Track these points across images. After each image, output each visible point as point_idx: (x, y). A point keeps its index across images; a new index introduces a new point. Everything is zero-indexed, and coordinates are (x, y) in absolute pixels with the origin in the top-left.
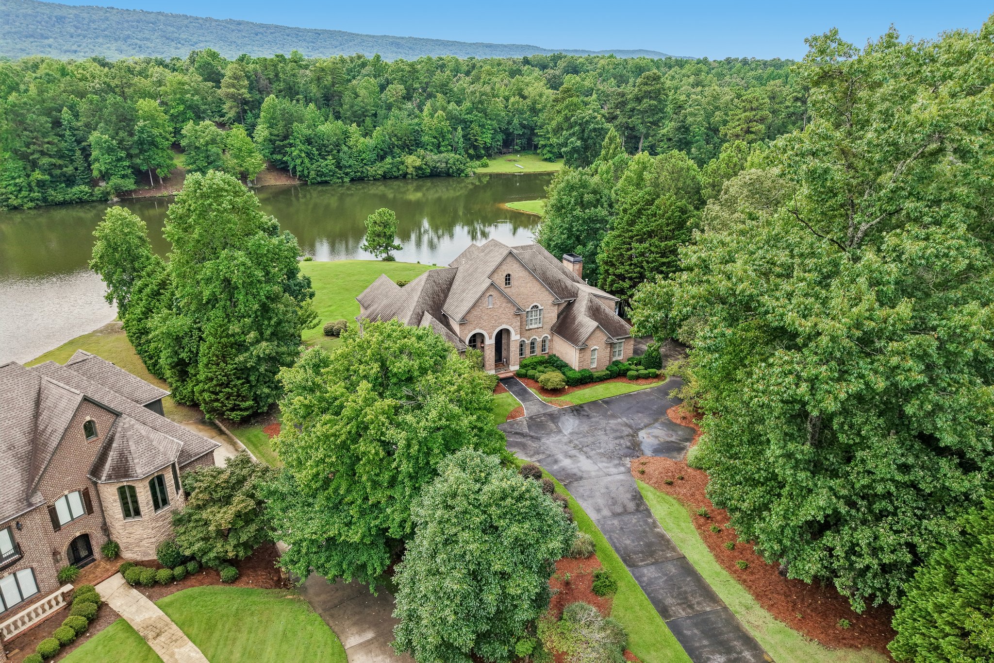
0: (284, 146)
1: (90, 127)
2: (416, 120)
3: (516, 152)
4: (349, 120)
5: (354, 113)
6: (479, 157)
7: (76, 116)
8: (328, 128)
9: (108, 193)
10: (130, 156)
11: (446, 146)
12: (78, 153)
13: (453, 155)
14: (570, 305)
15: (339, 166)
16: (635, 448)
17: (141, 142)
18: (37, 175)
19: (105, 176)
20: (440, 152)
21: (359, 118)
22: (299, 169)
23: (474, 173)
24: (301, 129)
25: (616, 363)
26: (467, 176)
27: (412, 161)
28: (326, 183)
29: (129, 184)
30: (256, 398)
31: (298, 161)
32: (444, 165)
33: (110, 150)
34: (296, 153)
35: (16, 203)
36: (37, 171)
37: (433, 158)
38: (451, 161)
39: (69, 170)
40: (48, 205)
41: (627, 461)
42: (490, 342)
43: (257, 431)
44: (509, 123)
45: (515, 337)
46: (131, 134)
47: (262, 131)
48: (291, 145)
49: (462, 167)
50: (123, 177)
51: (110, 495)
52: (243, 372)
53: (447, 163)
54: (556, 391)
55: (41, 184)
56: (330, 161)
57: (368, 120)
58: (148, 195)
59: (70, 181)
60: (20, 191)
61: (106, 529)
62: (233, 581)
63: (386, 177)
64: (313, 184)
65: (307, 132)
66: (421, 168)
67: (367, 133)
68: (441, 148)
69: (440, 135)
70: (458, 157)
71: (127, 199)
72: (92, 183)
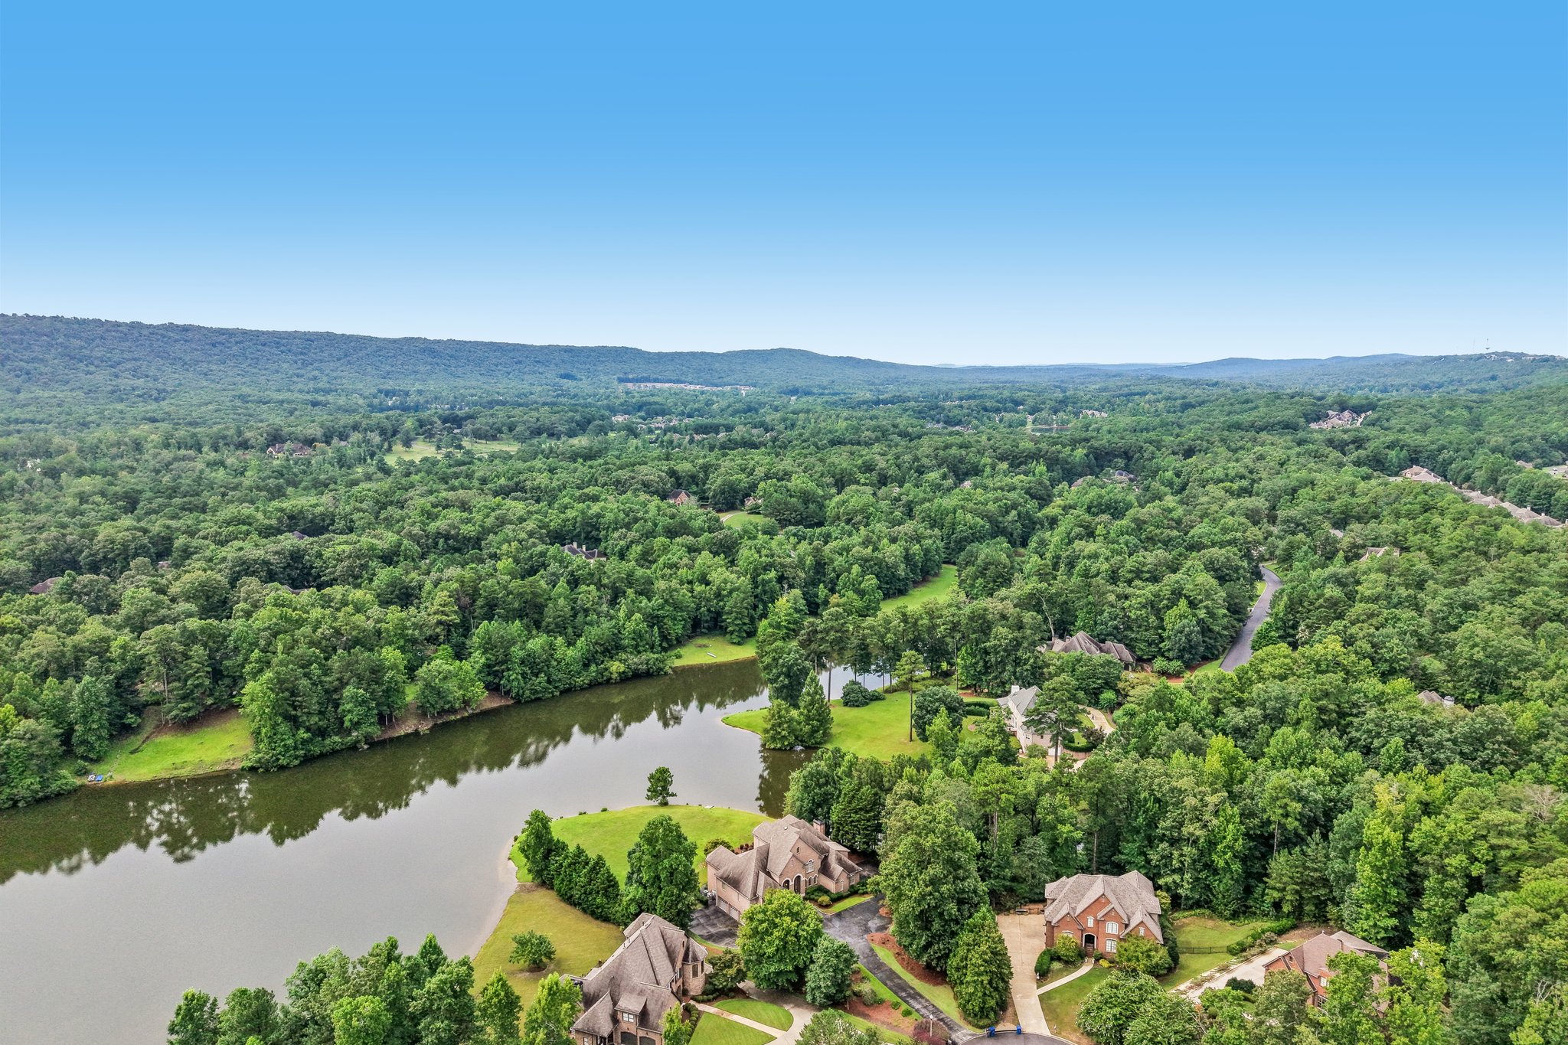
0: (502, 670)
1: (342, 683)
2: (614, 622)
3: (703, 634)
4: (553, 633)
5: (557, 625)
6: (671, 647)
8: (537, 643)
9: (359, 742)
10: (378, 705)
11: (644, 646)
12: (329, 706)
13: (652, 655)
14: (826, 857)
15: (549, 682)
16: (867, 930)
17: (388, 690)
18: (303, 734)
19: (356, 725)
20: (639, 652)
21: (560, 628)
22: (514, 689)
23: (671, 668)
24: (517, 652)
25: (852, 887)
26: (666, 674)
27: (616, 667)
28: (538, 699)
29: (374, 731)
31: (514, 684)
32: (645, 667)
33: (361, 703)
34: (513, 676)
35: (283, 761)
36: (302, 731)
37: (634, 660)
38: (651, 662)
39: (323, 724)
40: (308, 760)
41: (865, 936)
42: (792, 883)
44: (698, 608)
45: (803, 879)
46: (381, 684)
47: (478, 657)
48: (509, 669)
49: (662, 666)
50: (371, 724)
53: (647, 664)
54: (827, 906)
55: (304, 742)
56: (543, 677)
57: (570, 630)
58: (389, 736)
59: (324, 733)
60: (287, 751)
61: (684, 983)
62: (730, 998)
63: (593, 685)
64: (526, 702)
65: (521, 653)
66: (624, 672)
67: (570, 644)
68: (641, 649)
69: (638, 635)
70: (656, 656)
71: (374, 744)
72: (342, 730)
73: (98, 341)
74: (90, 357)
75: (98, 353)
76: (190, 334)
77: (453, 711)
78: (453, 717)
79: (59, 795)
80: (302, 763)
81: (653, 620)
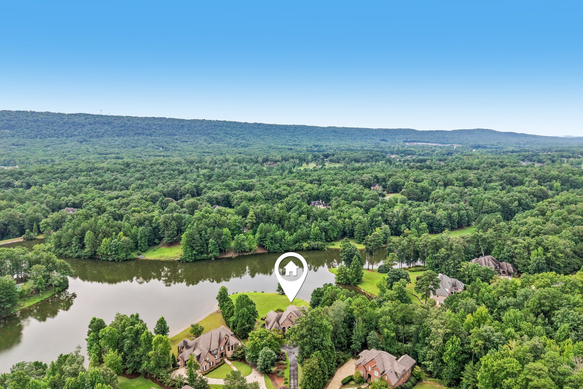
0: (264, 241)
1: (210, 237)
2: (309, 229)
3: (346, 237)
4: (286, 230)
5: (288, 228)
6: (331, 241)
7: (206, 232)
8: (279, 233)
9: (212, 257)
10: (219, 246)
11: (318, 239)
12: (205, 244)
13: (320, 243)
15: (281, 247)
17: (223, 242)
18: (194, 252)
19: (211, 252)
21: (289, 229)
22: (268, 248)
23: (328, 249)
26: (325, 250)
27: (305, 245)
28: (276, 252)
29: (217, 254)
30: (246, 334)
31: (268, 246)
32: (316, 246)
33: (214, 245)
34: (267, 242)
35: (187, 260)
36: (194, 251)
37: (313, 243)
38: (319, 245)
39: (202, 250)
40: (196, 261)
43: (245, 340)
44: (345, 228)
46: (221, 240)
47: (258, 235)
48: (266, 240)
49: (323, 247)
50: (216, 252)
51: (227, 347)
52: (244, 329)
53: (318, 245)
55: (195, 255)
56: (278, 245)
57: (292, 230)
58: (222, 257)
59: (202, 253)
60: (189, 257)
61: (225, 352)
62: (240, 361)
63: (296, 250)
64: (272, 252)
65: (271, 236)
66: (308, 247)
67: (291, 234)
68: (317, 240)
69: (317, 235)
70: (322, 243)
71: (216, 259)
72: (208, 253)
73: (234, 128)
74: (231, 133)
75: (233, 132)
76: (260, 126)
77: (245, 251)
78: (245, 254)
79: (130, 260)
80: (193, 261)
81: (324, 230)
